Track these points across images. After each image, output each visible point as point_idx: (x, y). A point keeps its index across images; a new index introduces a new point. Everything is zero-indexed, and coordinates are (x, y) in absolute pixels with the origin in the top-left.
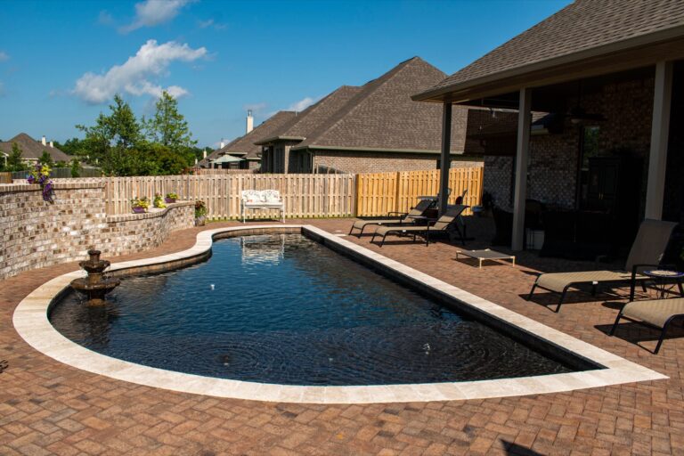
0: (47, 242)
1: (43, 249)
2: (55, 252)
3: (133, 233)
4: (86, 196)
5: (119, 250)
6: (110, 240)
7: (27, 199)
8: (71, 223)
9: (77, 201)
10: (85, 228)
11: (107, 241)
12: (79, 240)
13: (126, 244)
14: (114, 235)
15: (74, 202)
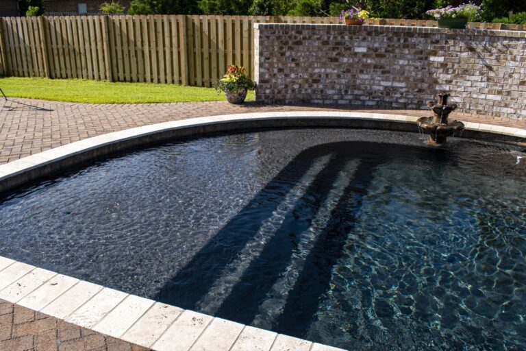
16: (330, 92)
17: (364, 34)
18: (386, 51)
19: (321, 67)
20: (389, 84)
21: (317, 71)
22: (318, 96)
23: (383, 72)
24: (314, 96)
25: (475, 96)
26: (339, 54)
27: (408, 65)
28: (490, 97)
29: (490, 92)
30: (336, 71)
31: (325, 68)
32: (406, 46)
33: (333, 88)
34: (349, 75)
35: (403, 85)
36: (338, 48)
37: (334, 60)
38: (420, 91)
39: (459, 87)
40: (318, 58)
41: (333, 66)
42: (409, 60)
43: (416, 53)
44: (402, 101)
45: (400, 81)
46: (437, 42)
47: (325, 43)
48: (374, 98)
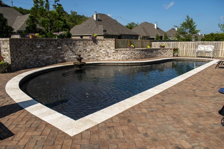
0: (94, 54)
1: (93, 55)
2: (97, 57)
3: (125, 54)
4: (108, 42)
5: (119, 58)
6: (116, 55)
7: (87, 42)
8: (103, 50)
9: (105, 43)
10: (107, 51)
11: (115, 56)
12: (105, 54)
13: (121, 57)
14: (117, 54)
15: (104, 44)
16: (32, 63)
17: (39, 41)
18: (46, 46)
19: (28, 54)
20: (48, 57)
21: (27, 55)
22: (29, 65)
23: (46, 54)
24: (27, 65)
25: (70, 57)
26: (32, 49)
27: (52, 50)
28: (74, 56)
29: (73, 55)
30: (32, 55)
31: (29, 54)
32: (51, 44)
33: (32, 61)
34: (36, 56)
35: (51, 57)
36: (32, 47)
37: (31, 51)
38: (56, 58)
39: (66, 55)
40: (27, 51)
41: (31, 53)
42: (52, 49)
43: (54, 46)
44: (52, 62)
45: (50, 56)
46: (59, 42)
47: (28, 45)
48: (44, 62)
